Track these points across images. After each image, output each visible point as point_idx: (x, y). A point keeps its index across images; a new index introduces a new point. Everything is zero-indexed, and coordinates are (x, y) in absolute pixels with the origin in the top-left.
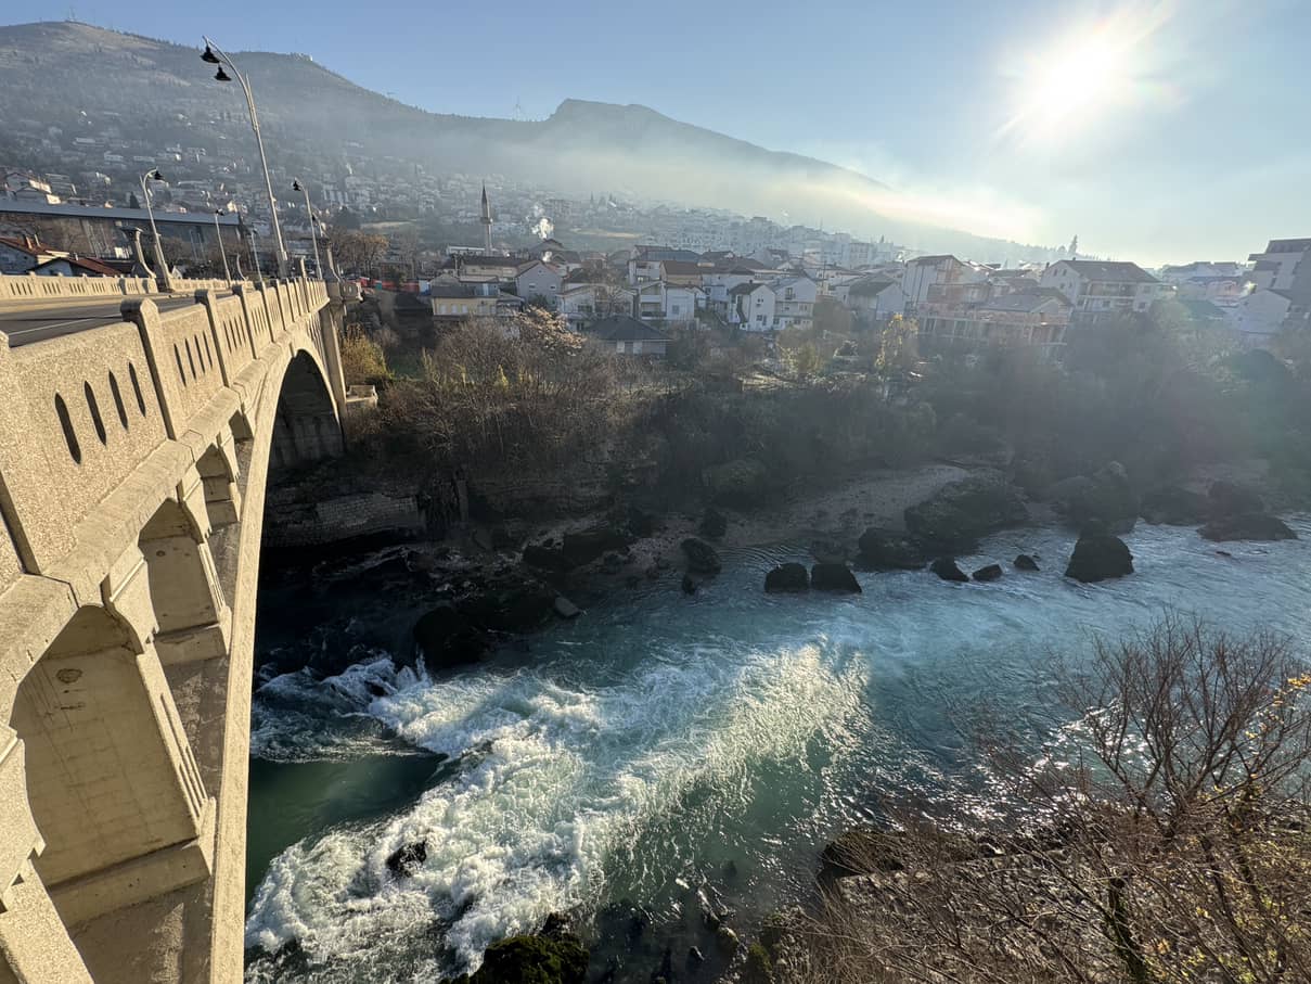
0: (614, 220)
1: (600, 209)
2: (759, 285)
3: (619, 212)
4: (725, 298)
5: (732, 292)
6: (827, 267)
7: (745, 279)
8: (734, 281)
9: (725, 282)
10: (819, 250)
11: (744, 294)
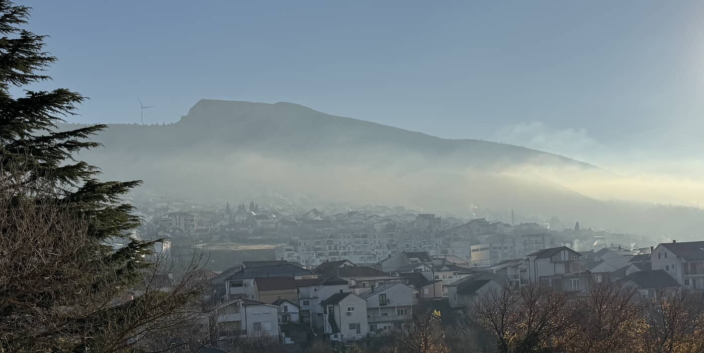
0: (251, 231)
1: (237, 219)
2: (347, 294)
3: (259, 222)
4: (320, 310)
5: (324, 304)
6: (445, 268)
7: (335, 289)
8: (327, 292)
9: (318, 294)
10: (488, 246)
11: (334, 304)
